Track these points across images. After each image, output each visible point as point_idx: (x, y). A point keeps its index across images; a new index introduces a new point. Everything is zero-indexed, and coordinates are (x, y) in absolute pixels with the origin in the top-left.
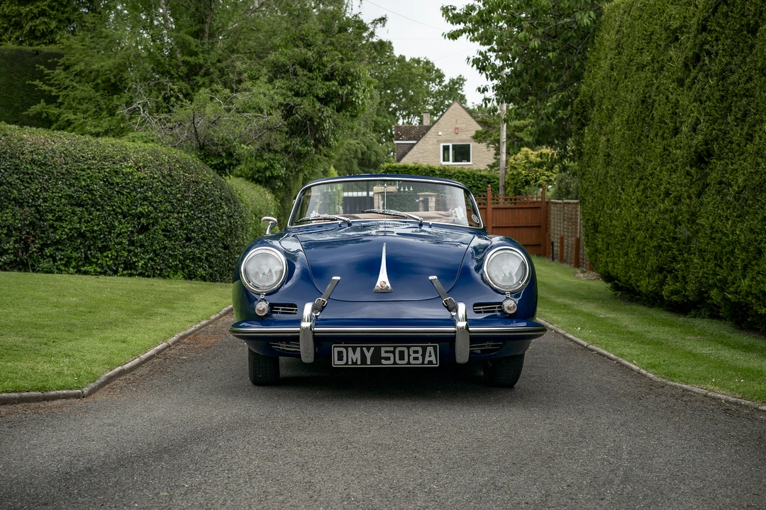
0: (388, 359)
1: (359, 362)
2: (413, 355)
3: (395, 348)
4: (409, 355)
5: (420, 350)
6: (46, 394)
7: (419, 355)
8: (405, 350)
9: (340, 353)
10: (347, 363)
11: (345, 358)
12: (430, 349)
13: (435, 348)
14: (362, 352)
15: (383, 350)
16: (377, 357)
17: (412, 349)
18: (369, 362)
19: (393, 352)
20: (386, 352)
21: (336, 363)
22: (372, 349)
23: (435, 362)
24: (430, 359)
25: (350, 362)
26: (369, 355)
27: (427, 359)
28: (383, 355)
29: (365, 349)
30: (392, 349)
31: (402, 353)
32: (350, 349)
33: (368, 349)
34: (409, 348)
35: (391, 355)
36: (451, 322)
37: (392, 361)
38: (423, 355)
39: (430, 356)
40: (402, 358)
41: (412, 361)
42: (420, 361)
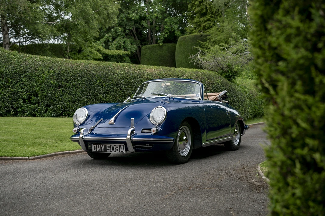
0: (109, 150)
1: (100, 151)
2: (117, 149)
3: (111, 145)
4: (115, 149)
5: (118, 146)
6: (12, 158)
7: (118, 149)
8: (114, 146)
9: (95, 147)
10: (96, 151)
11: (96, 149)
12: (122, 146)
13: (123, 146)
14: (101, 146)
15: (107, 146)
16: (105, 149)
17: (116, 146)
18: (103, 151)
19: (110, 147)
20: (108, 147)
21: (94, 151)
22: (104, 146)
23: (123, 152)
24: (122, 150)
25: (97, 151)
26: (103, 148)
27: (121, 150)
28: (107, 148)
29: (102, 146)
30: (110, 146)
31: (113, 147)
32: (97, 145)
33: (103, 145)
34: (115, 145)
35: (109, 148)
36: (125, 136)
37: (110, 151)
38: (120, 149)
39: (122, 149)
40: (113, 150)
41: (116, 151)
42: (119, 151)
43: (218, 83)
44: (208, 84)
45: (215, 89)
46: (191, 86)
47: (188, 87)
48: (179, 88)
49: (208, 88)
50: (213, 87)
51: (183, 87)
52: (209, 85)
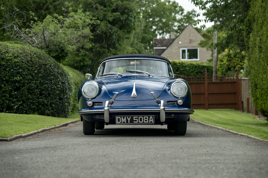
0: (136, 121)
1: (125, 122)
3: (138, 117)
4: (144, 119)
5: (147, 117)
7: (147, 119)
8: (142, 118)
9: (119, 119)
11: (120, 121)
12: (151, 117)
13: (153, 117)
15: (134, 117)
16: (132, 120)
17: (144, 117)
18: (129, 122)
21: (117, 123)
22: (130, 117)
23: (153, 122)
25: (122, 122)
26: (129, 120)
28: (134, 119)
29: (127, 117)
32: (122, 118)
38: (149, 120)
39: (151, 120)
40: (141, 120)
41: (145, 122)
42: (147, 122)
43: (51, 65)
44: (40, 64)
45: (48, 72)
46: (18, 67)
47: (15, 68)
48: (3, 68)
49: (39, 70)
50: (46, 69)
51: (9, 67)
52: (41, 66)
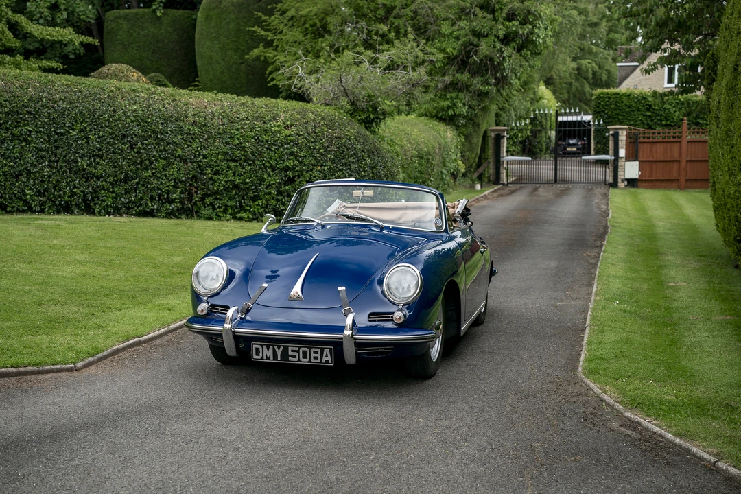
0: (294, 356)
1: (272, 358)
2: (313, 355)
3: (299, 348)
4: (310, 355)
5: (319, 351)
7: (318, 355)
8: (307, 350)
9: (257, 350)
10: (262, 358)
11: (261, 354)
12: (326, 351)
13: (330, 350)
14: (274, 349)
15: (290, 349)
16: (285, 355)
17: (312, 350)
18: (279, 358)
19: (298, 352)
20: (292, 351)
21: (255, 357)
22: (282, 348)
23: (330, 362)
24: (327, 359)
25: (265, 358)
26: (279, 353)
27: (324, 359)
28: (290, 353)
29: (276, 348)
30: (297, 349)
31: (304, 353)
32: (265, 347)
33: (279, 347)
34: (310, 348)
35: (296, 354)
37: (297, 359)
38: (321, 355)
39: (327, 357)
40: (305, 357)
41: (313, 360)
42: (318, 360)
